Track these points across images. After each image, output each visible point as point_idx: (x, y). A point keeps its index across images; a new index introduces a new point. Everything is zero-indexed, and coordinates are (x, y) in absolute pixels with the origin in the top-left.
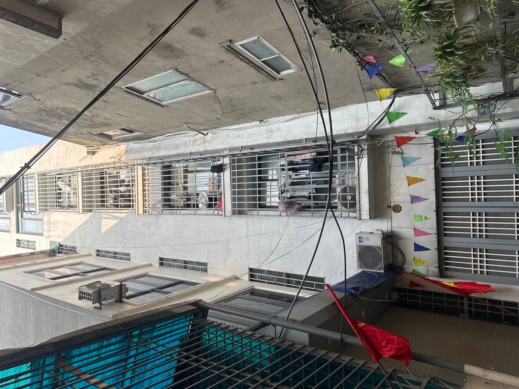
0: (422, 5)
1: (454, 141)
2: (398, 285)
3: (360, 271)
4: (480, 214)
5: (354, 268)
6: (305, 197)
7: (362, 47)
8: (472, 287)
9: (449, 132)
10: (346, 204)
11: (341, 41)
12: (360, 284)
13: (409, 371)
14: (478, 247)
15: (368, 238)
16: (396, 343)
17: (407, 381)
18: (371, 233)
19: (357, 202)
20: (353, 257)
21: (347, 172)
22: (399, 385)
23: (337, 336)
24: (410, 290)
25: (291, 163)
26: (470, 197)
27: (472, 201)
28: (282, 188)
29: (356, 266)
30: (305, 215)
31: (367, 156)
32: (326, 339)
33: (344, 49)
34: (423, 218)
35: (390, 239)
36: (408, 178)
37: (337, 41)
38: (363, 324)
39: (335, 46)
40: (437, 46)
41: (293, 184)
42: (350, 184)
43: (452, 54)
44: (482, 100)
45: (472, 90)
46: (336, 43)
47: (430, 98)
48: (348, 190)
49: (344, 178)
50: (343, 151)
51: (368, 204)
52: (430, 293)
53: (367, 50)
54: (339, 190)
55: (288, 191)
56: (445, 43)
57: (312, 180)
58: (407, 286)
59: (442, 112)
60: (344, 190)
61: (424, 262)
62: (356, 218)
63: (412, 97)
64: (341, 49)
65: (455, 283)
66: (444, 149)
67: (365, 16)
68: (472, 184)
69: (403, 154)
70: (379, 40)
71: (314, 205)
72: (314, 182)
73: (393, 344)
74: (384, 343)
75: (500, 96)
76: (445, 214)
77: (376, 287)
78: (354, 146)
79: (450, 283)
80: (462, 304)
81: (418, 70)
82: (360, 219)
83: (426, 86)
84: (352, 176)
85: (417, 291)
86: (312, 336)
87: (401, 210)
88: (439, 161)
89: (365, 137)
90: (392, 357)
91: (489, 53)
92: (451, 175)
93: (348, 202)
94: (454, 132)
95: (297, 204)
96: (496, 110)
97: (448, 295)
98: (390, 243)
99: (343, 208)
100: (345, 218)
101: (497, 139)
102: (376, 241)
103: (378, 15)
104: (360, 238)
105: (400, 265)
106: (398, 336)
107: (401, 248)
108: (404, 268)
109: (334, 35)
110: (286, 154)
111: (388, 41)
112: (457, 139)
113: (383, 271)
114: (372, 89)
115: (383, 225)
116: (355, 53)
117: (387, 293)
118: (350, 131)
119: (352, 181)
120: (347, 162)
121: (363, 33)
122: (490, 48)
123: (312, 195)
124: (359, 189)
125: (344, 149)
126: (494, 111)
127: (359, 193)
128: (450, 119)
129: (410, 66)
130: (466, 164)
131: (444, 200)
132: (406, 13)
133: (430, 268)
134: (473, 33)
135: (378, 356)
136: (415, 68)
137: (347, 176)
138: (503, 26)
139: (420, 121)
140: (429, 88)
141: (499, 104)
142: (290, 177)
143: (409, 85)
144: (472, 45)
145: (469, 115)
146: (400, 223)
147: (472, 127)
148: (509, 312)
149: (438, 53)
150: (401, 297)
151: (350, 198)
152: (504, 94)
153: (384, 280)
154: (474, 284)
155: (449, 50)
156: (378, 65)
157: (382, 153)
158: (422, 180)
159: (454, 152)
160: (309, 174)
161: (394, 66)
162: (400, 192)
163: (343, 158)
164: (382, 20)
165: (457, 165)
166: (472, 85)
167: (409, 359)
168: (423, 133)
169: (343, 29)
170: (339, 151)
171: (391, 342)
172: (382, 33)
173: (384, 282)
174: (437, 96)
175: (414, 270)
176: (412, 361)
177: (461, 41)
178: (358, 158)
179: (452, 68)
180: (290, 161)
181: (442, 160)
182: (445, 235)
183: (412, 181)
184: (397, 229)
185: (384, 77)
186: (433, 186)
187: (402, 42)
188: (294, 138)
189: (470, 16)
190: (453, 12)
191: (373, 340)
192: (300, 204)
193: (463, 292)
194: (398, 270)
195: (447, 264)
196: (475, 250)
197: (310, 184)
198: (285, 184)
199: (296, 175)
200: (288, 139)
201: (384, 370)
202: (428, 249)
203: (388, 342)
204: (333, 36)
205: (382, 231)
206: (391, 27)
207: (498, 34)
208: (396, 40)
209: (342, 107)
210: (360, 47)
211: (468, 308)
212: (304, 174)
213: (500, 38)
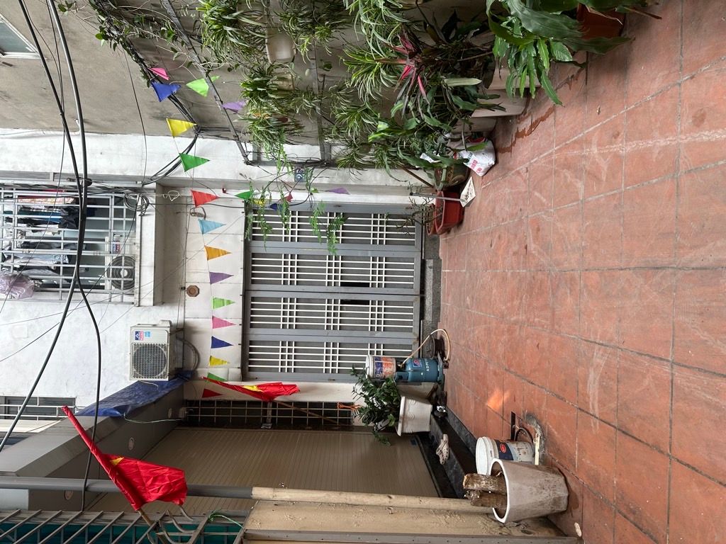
0: (227, 17)
1: (268, 209)
2: (186, 397)
3: (135, 381)
4: (292, 300)
5: (125, 378)
6: (49, 268)
7: (149, 52)
8: (277, 389)
9: (262, 196)
10: (119, 282)
11: (115, 33)
12: (129, 401)
13: (184, 513)
14: (287, 339)
15: (149, 333)
16: (167, 478)
17: (178, 527)
18: (154, 326)
19: (137, 280)
20: (125, 361)
21: (124, 235)
22: (166, 535)
23: (78, 484)
24: (202, 402)
25: (24, 210)
26: (282, 279)
27: (284, 284)
28: (4, 251)
29: (128, 375)
30: (47, 298)
31: (154, 213)
32: (63, 493)
33: (120, 46)
34: (225, 302)
35: (181, 334)
36: (209, 250)
37: (109, 32)
38: (120, 459)
39: (106, 38)
40: (247, 80)
41: (27, 245)
42: (127, 253)
43: (264, 95)
44: (299, 163)
45: (286, 147)
46: (108, 34)
47: (241, 148)
48: (123, 261)
49: (118, 243)
50: (119, 201)
51: (152, 283)
52: (228, 403)
53: (156, 58)
54: (108, 260)
55: (15, 258)
56: (257, 79)
57: (62, 242)
58: (199, 397)
59: (255, 170)
60: (117, 261)
61: (223, 361)
62: (133, 303)
63: (220, 141)
64: (115, 45)
65: (259, 386)
66: (255, 217)
67: (153, 8)
68: (286, 263)
69: (205, 217)
70: (173, 49)
71: (66, 282)
72: (66, 246)
73: (163, 480)
74: (149, 482)
75: (318, 162)
76: (253, 299)
77: (155, 403)
78: (136, 197)
79: (253, 387)
80: (265, 412)
81: (226, 107)
82: (139, 306)
83: (235, 131)
84: (130, 241)
85: (212, 403)
86: (34, 493)
87: (199, 293)
88: (248, 231)
89: (153, 185)
90: (160, 498)
91: (305, 106)
92: (262, 251)
93: (122, 280)
94: (268, 198)
95: (32, 279)
96: (313, 178)
97: (251, 403)
98: (181, 340)
99: (113, 288)
100: (116, 303)
101: (311, 213)
102: (160, 337)
103: (170, 11)
104: (137, 333)
105: (192, 369)
106: (170, 469)
107: (195, 345)
108: (197, 372)
109: (104, 19)
110: (16, 194)
111: (183, 53)
112: (271, 207)
113: (167, 379)
114: (163, 117)
115: (173, 314)
116: (137, 57)
117: (170, 410)
118: (130, 173)
119: (131, 249)
120: (124, 219)
121: (149, 31)
122: (306, 101)
123: (62, 266)
124: (140, 261)
125: (121, 199)
126: (310, 179)
127: (140, 266)
128: (263, 179)
129: (215, 97)
130: (280, 239)
131: (253, 282)
132: (207, 22)
133: (231, 370)
134: (289, 77)
135: (141, 501)
136: (222, 102)
137: (122, 240)
138: (321, 79)
139: (228, 175)
140: (241, 135)
141: (316, 171)
142: (23, 234)
143: (216, 125)
144: (287, 91)
145: (285, 178)
146: (195, 312)
147: (287, 195)
148: (313, 414)
149: (248, 89)
150: (190, 412)
151: (126, 273)
152: (321, 161)
153: (167, 392)
154: (279, 385)
155: (262, 90)
156: (172, 84)
157: (177, 213)
158: (225, 253)
159: (267, 222)
160: (59, 232)
161: (193, 93)
162: (197, 269)
163: (118, 213)
164: (176, 20)
165: (270, 239)
166: (287, 143)
167: (184, 497)
168: (233, 193)
169: (119, 15)
170: (112, 201)
171: (160, 478)
172: (175, 39)
173: (166, 395)
174: (250, 147)
175: (209, 374)
176: (189, 498)
177: (276, 82)
178: (141, 216)
179: (265, 115)
180: (24, 207)
181: (254, 231)
182: (252, 326)
183: (212, 253)
184: (192, 320)
185: (180, 104)
186: (241, 264)
187: (205, 62)
188: (33, 168)
189: (284, 54)
190: (266, 40)
191: (134, 480)
192: (40, 280)
193: (266, 397)
194: (189, 376)
195: (251, 363)
196: (283, 344)
197: (60, 247)
198: (10, 244)
199: (33, 231)
200: (20, 168)
201: (148, 519)
202: (228, 345)
203: (155, 480)
204: (103, 21)
205: (170, 322)
206: (189, 36)
207: (315, 85)
208: (196, 56)
209: (119, 135)
210: (146, 52)
211: (271, 416)
212: (49, 231)
213: (316, 92)
